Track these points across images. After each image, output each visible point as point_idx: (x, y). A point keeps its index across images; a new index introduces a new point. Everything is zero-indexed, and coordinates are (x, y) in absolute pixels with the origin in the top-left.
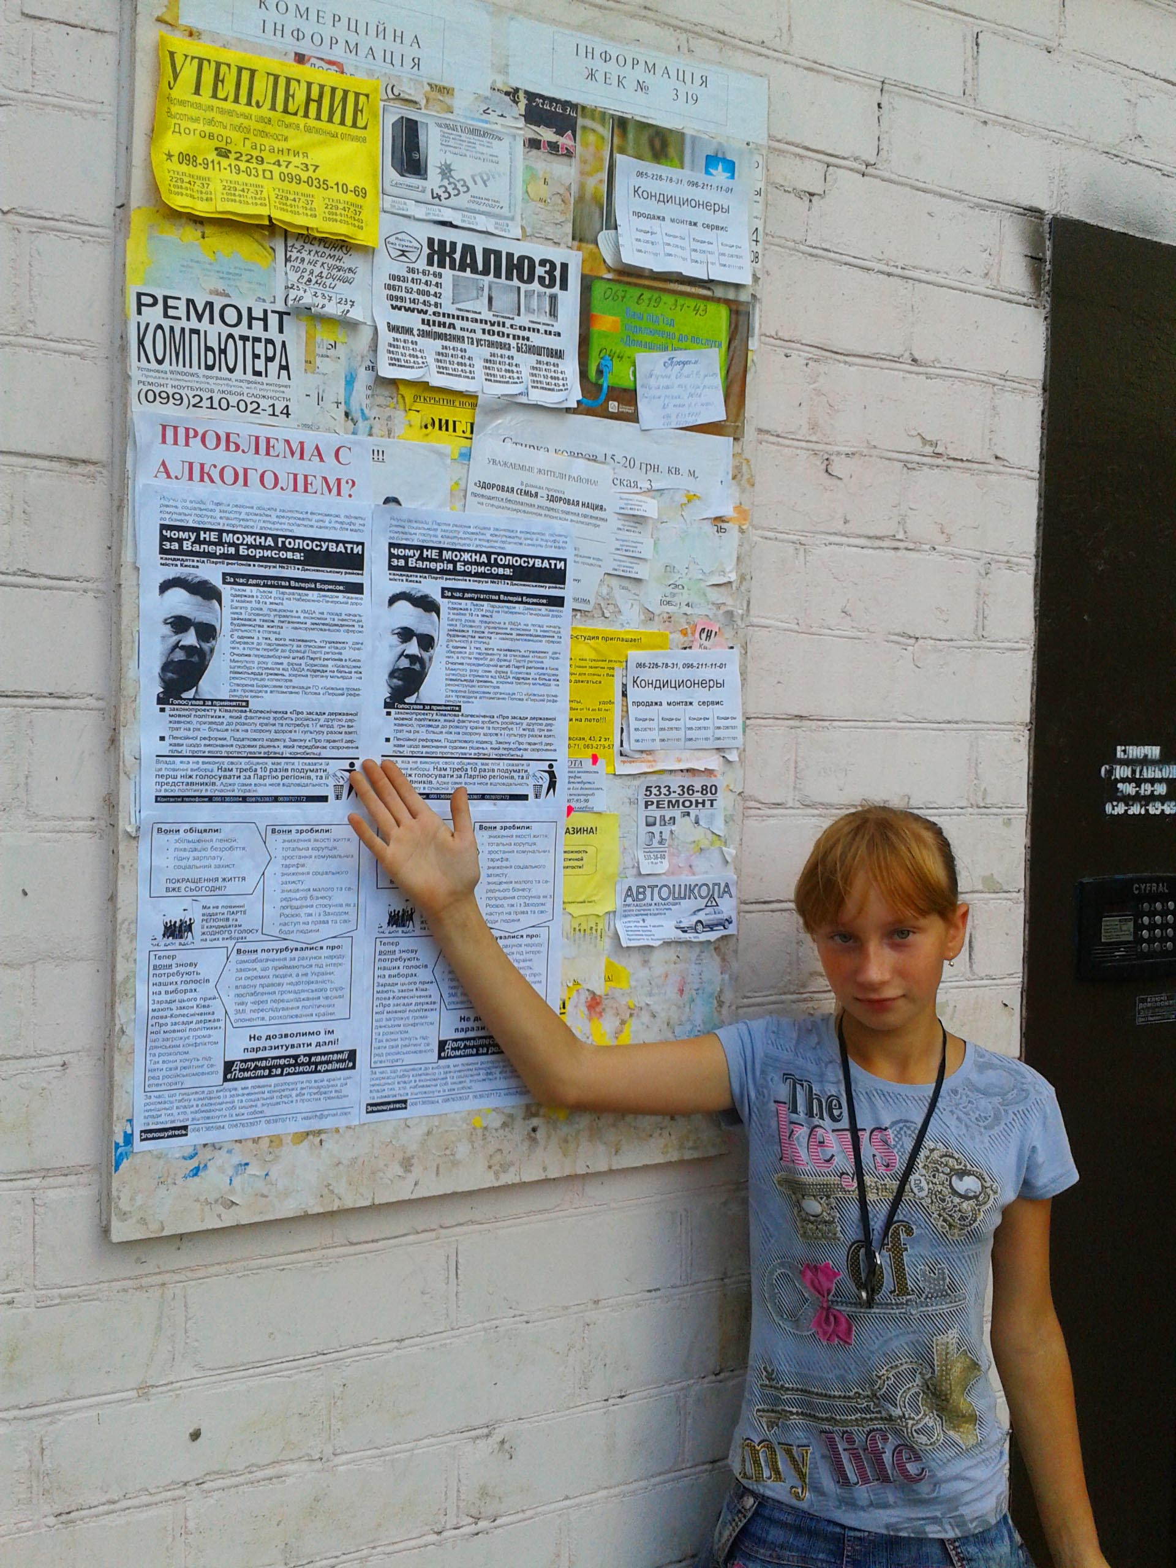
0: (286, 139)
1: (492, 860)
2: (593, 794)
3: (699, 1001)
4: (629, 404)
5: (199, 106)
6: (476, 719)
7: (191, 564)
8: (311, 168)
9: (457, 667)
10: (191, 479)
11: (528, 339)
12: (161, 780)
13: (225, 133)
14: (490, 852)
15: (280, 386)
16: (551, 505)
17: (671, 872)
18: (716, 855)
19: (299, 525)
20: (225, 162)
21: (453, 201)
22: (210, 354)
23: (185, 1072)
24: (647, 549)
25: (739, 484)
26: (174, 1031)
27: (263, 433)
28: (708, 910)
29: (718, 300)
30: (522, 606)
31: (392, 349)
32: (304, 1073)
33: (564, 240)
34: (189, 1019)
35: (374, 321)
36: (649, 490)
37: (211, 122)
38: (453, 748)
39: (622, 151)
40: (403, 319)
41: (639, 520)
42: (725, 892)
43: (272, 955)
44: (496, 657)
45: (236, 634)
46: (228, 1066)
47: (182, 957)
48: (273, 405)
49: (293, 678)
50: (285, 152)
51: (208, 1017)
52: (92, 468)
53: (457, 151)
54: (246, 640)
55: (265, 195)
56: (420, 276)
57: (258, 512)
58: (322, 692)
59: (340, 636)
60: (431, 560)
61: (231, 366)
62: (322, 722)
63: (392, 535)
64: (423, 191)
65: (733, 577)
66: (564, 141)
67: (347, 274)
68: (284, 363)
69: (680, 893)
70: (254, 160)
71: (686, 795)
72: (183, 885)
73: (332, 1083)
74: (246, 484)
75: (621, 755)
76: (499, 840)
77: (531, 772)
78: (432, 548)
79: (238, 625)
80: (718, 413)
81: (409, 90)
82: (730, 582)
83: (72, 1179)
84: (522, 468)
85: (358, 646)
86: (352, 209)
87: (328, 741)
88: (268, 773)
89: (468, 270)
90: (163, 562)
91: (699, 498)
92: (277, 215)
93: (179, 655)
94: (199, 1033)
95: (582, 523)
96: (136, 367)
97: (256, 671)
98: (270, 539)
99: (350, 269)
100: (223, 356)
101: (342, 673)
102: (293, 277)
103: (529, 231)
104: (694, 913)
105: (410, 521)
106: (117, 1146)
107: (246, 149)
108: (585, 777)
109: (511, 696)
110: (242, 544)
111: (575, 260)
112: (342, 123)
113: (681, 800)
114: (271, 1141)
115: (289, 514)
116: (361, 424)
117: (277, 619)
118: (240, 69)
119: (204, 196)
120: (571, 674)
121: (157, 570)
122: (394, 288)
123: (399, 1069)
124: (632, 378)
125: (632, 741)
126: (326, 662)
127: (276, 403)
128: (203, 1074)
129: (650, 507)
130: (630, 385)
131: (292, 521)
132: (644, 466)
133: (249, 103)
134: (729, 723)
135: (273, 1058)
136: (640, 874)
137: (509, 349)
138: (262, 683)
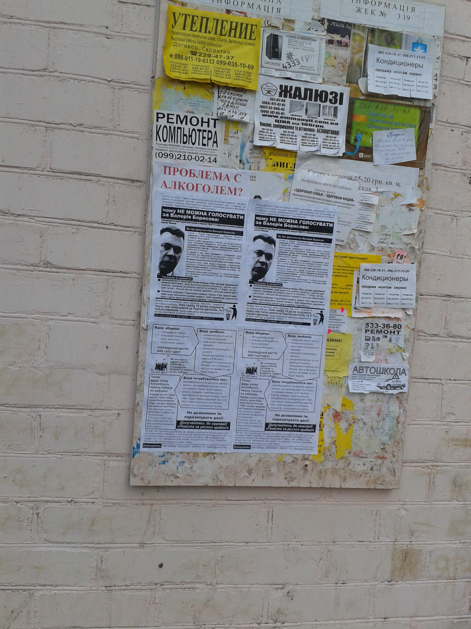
0: (221, 46)
1: (293, 350)
2: (341, 325)
3: (387, 420)
4: (369, 154)
5: (185, 34)
6: (289, 290)
7: (173, 222)
8: (230, 58)
9: (282, 267)
10: (175, 188)
11: (323, 127)
12: (157, 308)
13: (195, 45)
14: (292, 346)
15: (213, 150)
16: (328, 199)
17: (376, 361)
18: (400, 357)
19: (218, 207)
20: (194, 57)
21: (292, 69)
22: (185, 137)
23: (161, 423)
24: (372, 218)
25: (421, 189)
26: (158, 406)
27: (205, 169)
28: (394, 380)
29: (416, 107)
30: (312, 242)
31: (261, 133)
32: (208, 429)
33: (343, 83)
34: (164, 402)
35: (254, 122)
36: (376, 192)
37: (189, 41)
38: (278, 301)
39: (372, 42)
40: (267, 120)
41: (370, 206)
42: (403, 373)
43: (197, 380)
44: (299, 264)
45: (189, 251)
46: (178, 422)
47: (162, 377)
48: (210, 158)
49: (212, 269)
50: (220, 51)
51: (171, 402)
52: (140, 184)
53: (295, 47)
54: (193, 253)
55: (209, 70)
56: (276, 101)
57: (201, 202)
58: (223, 275)
59: (233, 253)
60: (273, 222)
61: (193, 142)
62: (222, 288)
63: (257, 211)
64: (279, 65)
65: (415, 231)
66: (345, 40)
67: (244, 102)
68: (215, 140)
69: (380, 371)
70: (207, 56)
71: (386, 328)
72: (164, 349)
73: (220, 434)
74: (197, 190)
75: (355, 308)
76: (297, 342)
77: (312, 314)
78: (274, 217)
79: (191, 247)
80: (413, 157)
81: (275, 22)
82: (414, 234)
83: (119, 458)
84: (316, 183)
85: (239, 257)
86: (247, 74)
87: (225, 296)
88: (199, 307)
89: (297, 98)
90: (162, 221)
91: (400, 195)
92: (214, 78)
93: (167, 259)
94: (167, 408)
95: (343, 207)
96: (156, 144)
97: (196, 266)
98: (205, 213)
99: (245, 100)
100: (190, 138)
101: (233, 268)
102: (221, 104)
103: (326, 80)
104: (387, 381)
105: (265, 206)
106: (134, 448)
107: (204, 51)
108: (337, 317)
109: (305, 281)
110: (194, 215)
111: (346, 91)
112: (245, 38)
113: (383, 330)
114: (194, 455)
115: (214, 203)
116: (246, 165)
117: (206, 245)
118: (202, 18)
119: (185, 72)
120: (333, 272)
121: (159, 224)
122: (264, 107)
123: (248, 432)
124: (371, 142)
125: (360, 302)
126: (225, 264)
127: (211, 157)
128: (168, 424)
129: (375, 200)
130: (371, 146)
131: (215, 205)
132: (374, 182)
133: (206, 32)
134: (409, 297)
135: (196, 422)
136: (360, 361)
137: (314, 131)
138: (199, 271)
